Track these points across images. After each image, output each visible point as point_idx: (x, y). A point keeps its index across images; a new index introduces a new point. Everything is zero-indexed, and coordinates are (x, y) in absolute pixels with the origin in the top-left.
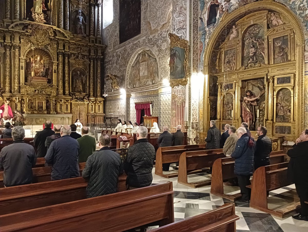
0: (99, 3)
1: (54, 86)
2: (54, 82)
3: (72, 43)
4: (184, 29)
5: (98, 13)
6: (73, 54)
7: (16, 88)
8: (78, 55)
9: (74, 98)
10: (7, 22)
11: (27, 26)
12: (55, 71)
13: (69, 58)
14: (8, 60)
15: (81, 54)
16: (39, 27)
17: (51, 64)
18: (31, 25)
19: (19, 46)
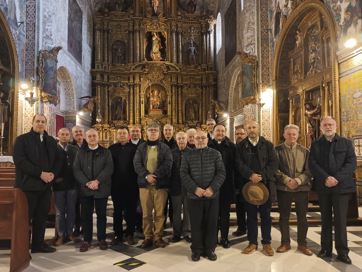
0: (210, 30)
1: (169, 116)
2: (169, 113)
3: (184, 75)
4: (252, 44)
5: (210, 40)
6: (186, 84)
7: (137, 120)
8: (190, 85)
9: (186, 126)
10: (130, 66)
11: (145, 66)
12: (169, 102)
13: (182, 89)
14: (132, 97)
15: (193, 84)
16: (154, 65)
17: (166, 96)
18: (147, 65)
19: (139, 84)
